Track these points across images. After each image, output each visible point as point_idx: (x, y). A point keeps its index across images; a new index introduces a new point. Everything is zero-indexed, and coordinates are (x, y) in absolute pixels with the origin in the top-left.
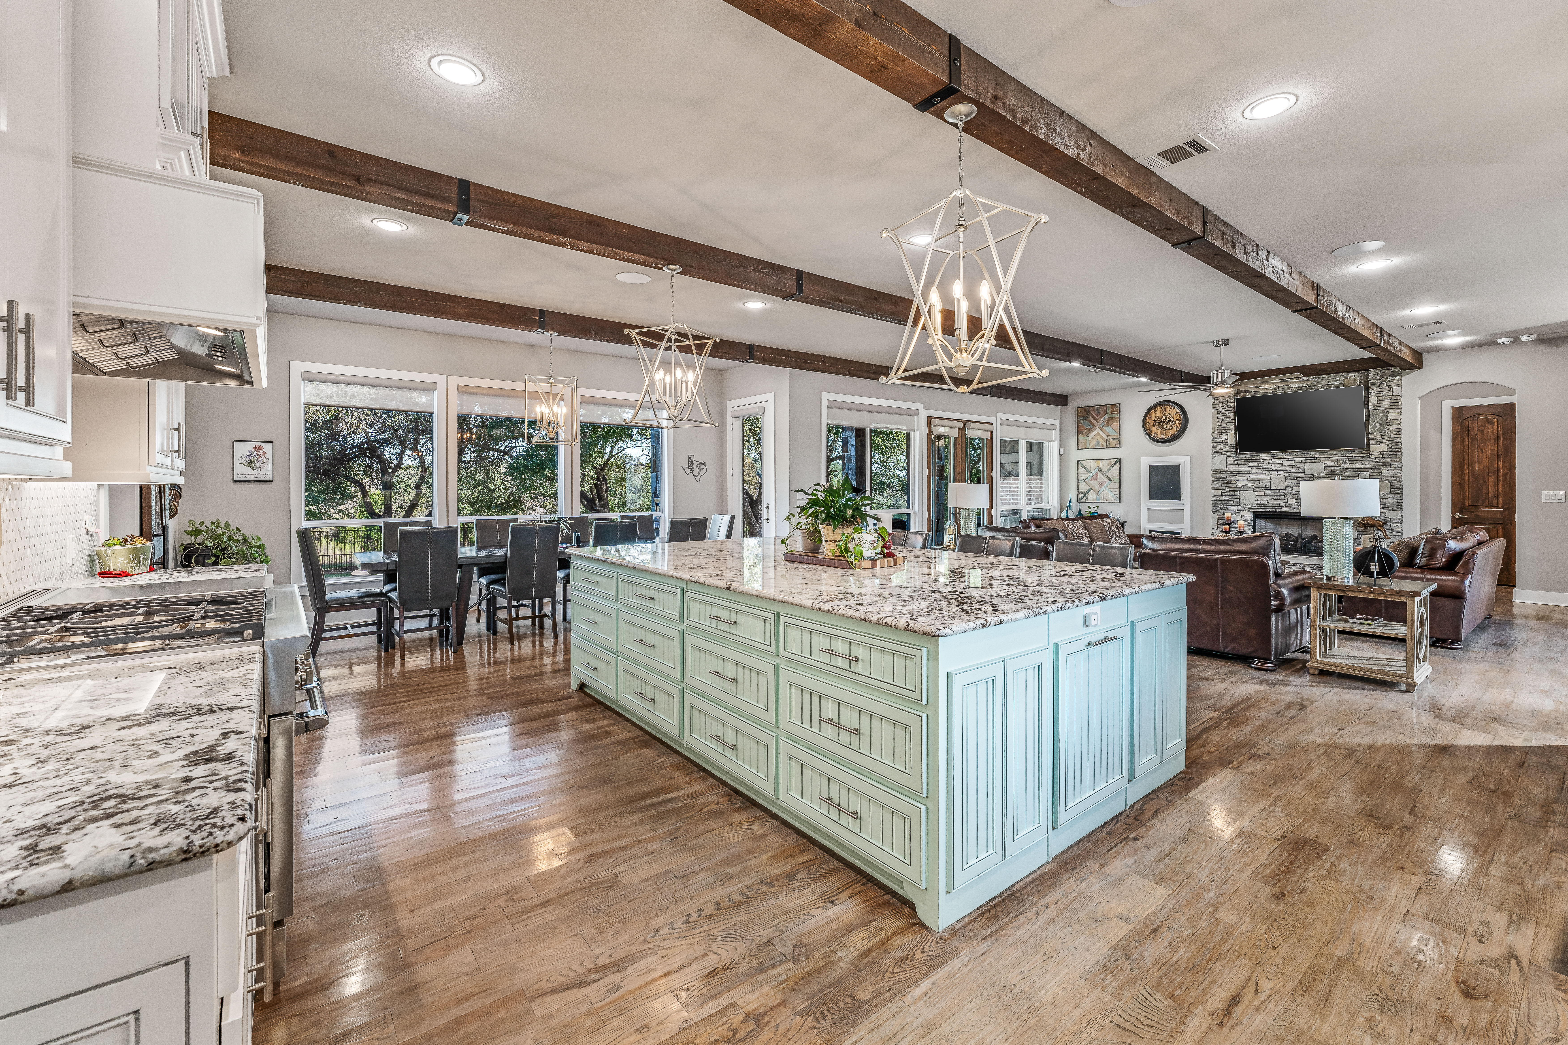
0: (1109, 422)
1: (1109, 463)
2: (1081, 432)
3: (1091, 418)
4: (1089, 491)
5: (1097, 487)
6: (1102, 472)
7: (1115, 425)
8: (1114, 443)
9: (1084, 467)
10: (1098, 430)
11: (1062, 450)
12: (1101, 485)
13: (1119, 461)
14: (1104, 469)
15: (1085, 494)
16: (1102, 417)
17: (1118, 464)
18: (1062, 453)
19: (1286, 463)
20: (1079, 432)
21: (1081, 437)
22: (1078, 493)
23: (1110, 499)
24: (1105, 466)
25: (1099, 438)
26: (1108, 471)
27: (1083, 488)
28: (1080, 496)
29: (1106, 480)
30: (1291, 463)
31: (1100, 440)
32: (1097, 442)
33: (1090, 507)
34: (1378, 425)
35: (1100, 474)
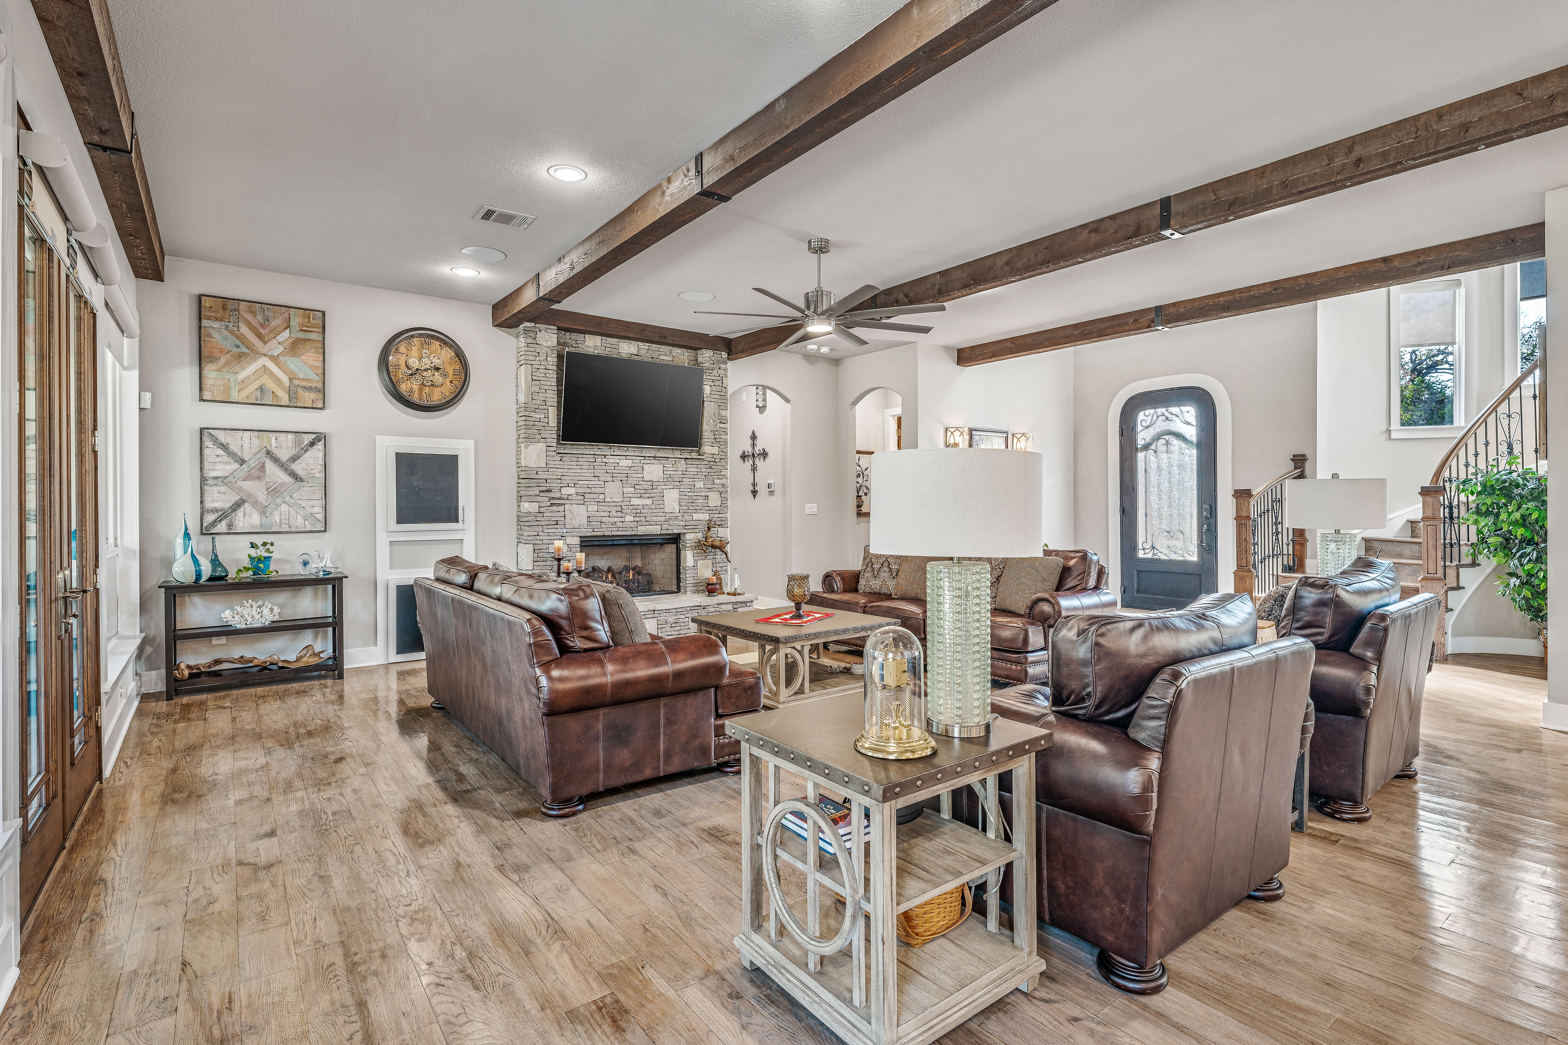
0: (295, 347)
1: (298, 443)
2: (213, 359)
3: (244, 329)
4: (238, 505)
5: (262, 497)
6: (276, 460)
7: (311, 357)
8: (308, 397)
9: (224, 447)
10: (263, 361)
11: (148, 395)
12: (274, 491)
13: (319, 438)
14: (284, 455)
15: (224, 515)
16: (276, 333)
17: (320, 446)
18: (147, 404)
19: (624, 463)
20: (202, 358)
21: (210, 371)
22: (203, 512)
23: (299, 522)
24: (284, 448)
25: (266, 380)
26: (294, 459)
27: (217, 499)
28: (210, 518)
29: (287, 479)
30: (628, 463)
31: (270, 385)
32: (261, 389)
33: (253, 546)
34: (711, 421)
35: (270, 465)
